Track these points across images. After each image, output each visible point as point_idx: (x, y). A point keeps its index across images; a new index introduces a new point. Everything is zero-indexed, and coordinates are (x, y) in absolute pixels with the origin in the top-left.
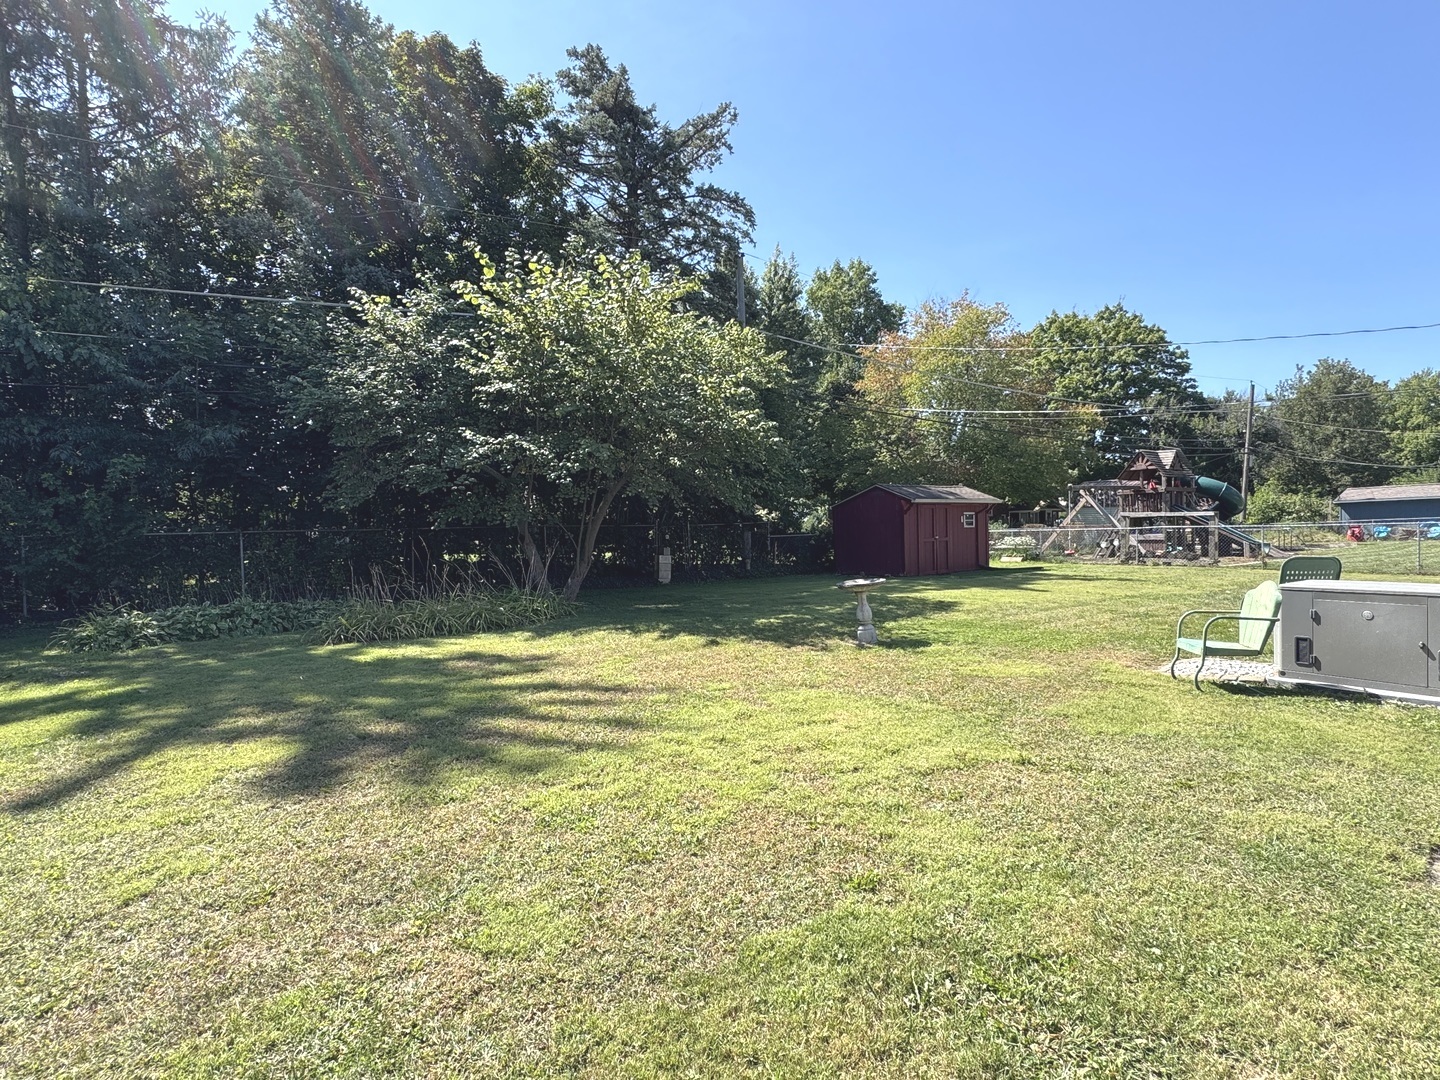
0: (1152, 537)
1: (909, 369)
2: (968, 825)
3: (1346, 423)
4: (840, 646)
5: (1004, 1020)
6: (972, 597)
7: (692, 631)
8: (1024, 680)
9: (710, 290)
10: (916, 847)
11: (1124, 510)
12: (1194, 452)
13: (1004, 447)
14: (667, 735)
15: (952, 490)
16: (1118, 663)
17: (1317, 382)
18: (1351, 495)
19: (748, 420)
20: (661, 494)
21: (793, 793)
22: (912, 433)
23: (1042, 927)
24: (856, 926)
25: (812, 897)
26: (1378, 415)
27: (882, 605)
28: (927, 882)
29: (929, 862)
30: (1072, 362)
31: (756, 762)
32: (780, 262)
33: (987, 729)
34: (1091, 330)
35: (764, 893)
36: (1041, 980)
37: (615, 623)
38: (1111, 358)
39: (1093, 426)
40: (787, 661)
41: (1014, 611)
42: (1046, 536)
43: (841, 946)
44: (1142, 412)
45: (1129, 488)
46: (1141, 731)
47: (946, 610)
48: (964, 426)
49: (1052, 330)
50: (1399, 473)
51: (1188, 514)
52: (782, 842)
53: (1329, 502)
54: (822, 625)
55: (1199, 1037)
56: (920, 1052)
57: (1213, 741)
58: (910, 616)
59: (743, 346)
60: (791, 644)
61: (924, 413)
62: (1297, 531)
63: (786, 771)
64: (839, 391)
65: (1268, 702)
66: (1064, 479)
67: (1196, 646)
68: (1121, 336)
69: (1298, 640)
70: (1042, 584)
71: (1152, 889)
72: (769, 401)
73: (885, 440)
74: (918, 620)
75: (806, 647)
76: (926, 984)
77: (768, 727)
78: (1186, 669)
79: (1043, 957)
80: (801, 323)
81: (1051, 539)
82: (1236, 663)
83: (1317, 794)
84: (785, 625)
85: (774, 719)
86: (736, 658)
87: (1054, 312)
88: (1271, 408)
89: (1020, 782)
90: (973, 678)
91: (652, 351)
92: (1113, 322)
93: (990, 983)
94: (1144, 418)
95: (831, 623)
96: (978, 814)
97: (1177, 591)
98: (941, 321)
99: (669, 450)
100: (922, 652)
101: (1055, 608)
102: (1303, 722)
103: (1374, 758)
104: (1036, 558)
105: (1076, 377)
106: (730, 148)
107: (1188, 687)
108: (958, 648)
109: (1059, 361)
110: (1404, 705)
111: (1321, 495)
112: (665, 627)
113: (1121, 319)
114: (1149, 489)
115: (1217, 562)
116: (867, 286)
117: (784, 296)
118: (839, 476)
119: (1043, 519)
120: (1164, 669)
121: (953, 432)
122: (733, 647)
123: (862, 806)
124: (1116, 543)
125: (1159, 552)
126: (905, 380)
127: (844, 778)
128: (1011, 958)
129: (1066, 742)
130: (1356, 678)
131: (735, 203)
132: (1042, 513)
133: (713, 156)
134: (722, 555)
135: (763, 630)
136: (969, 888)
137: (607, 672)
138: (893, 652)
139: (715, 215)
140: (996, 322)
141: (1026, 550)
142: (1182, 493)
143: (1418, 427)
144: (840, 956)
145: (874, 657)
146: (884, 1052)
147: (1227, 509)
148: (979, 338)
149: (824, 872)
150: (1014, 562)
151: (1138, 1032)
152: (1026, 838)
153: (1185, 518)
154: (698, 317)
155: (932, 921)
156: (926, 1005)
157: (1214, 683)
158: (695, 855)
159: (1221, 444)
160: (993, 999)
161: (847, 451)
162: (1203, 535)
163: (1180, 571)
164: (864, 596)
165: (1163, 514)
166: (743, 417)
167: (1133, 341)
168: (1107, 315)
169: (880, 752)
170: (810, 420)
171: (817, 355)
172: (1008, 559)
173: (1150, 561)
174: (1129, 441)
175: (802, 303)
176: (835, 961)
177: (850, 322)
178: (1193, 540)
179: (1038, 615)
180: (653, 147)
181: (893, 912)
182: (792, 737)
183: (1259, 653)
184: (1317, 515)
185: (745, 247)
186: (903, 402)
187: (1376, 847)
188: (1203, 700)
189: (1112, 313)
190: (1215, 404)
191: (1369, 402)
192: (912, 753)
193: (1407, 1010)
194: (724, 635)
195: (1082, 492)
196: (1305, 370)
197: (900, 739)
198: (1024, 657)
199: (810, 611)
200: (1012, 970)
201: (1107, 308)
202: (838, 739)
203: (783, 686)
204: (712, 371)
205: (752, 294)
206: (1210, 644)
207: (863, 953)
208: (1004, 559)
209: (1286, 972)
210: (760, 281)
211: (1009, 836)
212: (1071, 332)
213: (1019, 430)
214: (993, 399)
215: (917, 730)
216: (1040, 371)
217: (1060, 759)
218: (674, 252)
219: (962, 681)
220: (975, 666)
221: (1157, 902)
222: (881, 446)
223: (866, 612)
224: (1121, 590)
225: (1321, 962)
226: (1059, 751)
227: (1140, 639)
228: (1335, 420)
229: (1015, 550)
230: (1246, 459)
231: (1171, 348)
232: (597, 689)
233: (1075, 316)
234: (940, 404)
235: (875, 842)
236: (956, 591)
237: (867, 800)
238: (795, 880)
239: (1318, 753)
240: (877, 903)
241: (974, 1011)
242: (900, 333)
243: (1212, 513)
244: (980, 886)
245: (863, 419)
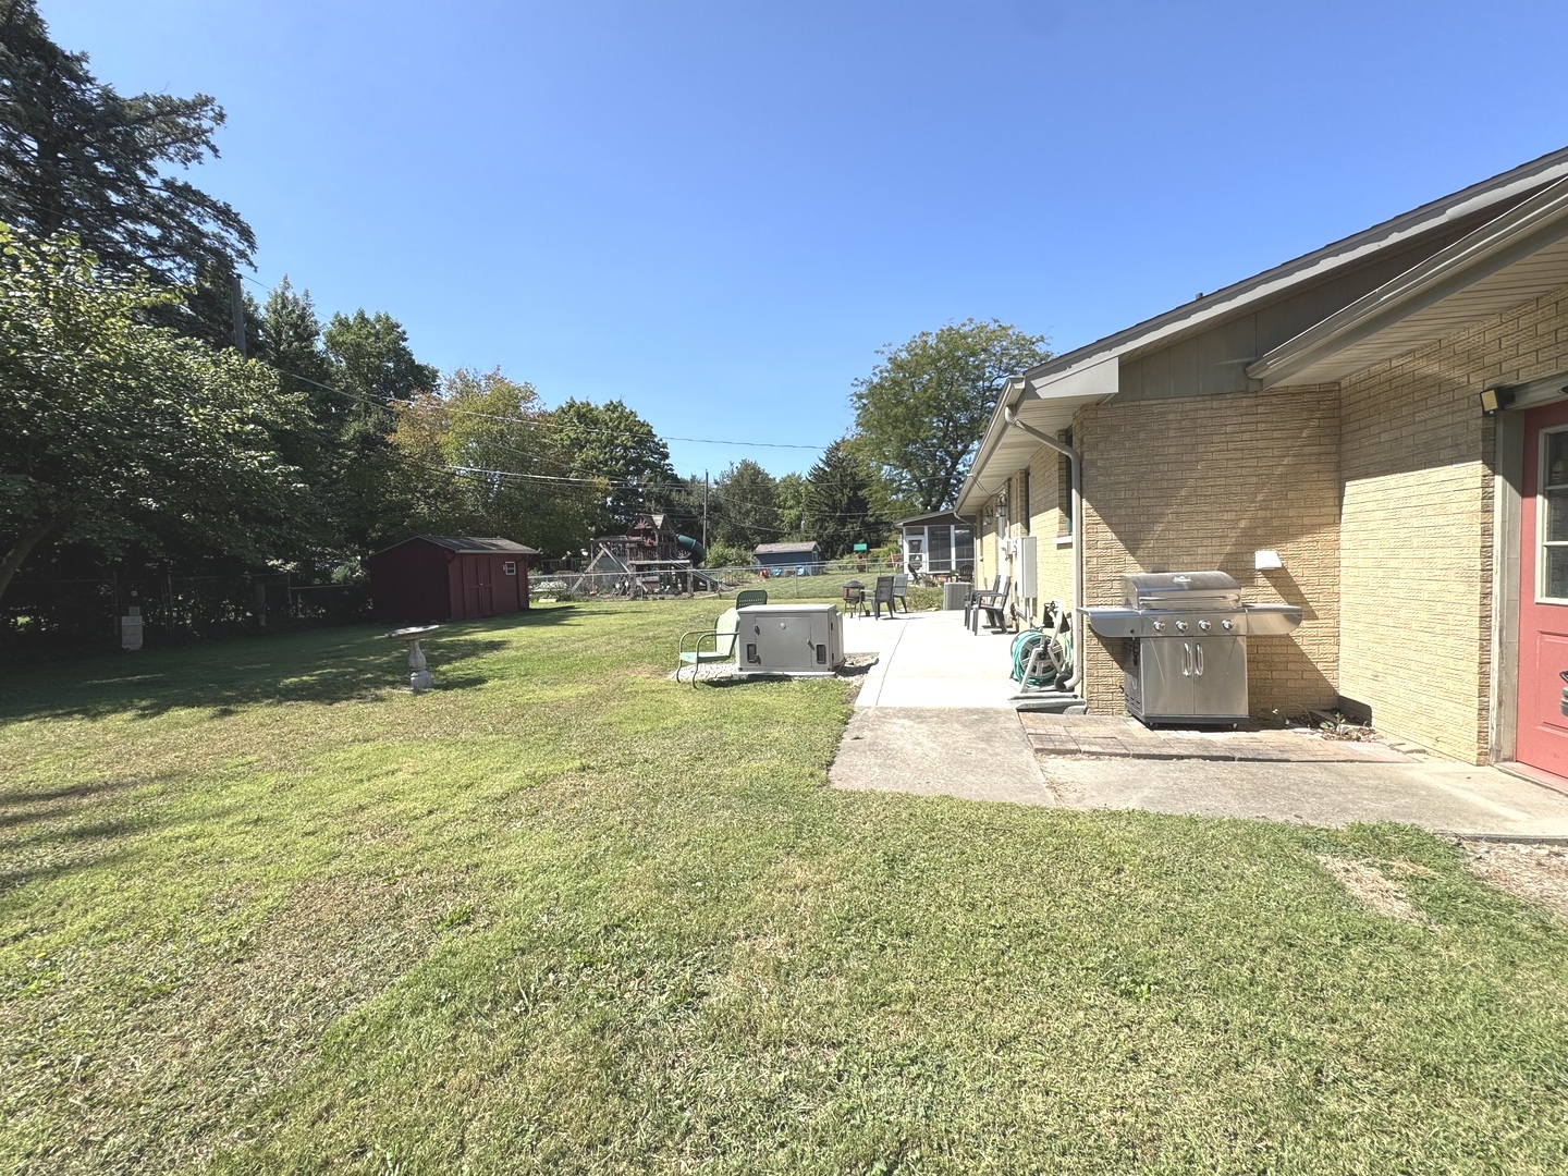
0: (650, 579)
1: (445, 429)
2: (547, 833)
3: (756, 502)
4: (393, 694)
5: (601, 985)
6: (519, 636)
7: (190, 702)
8: (573, 701)
9: (191, 307)
10: (505, 868)
11: (631, 559)
12: (673, 517)
13: (537, 506)
14: (167, 832)
15: (494, 542)
16: (641, 676)
17: (741, 474)
18: (762, 549)
19: (260, 462)
20: (127, 541)
21: (363, 854)
22: (451, 488)
23: (619, 899)
24: (455, 962)
25: (402, 951)
26: (772, 498)
27: (433, 650)
28: (518, 895)
29: (518, 877)
30: (588, 441)
31: (307, 834)
32: (290, 295)
33: (550, 748)
34: (600, 417)
35: (342, 969)
36: (625, 940)
37: (52, 707)
38: (616, 442)
39: (607, 493)
40: (331, 718)
41: (557, 644)
42: (575, 580)
43: (443, 987)
44: (639, 486)
45: (634, 542)
46: (665, 726)
47: (497, 649)
48: (500, 485)
49: (571, 413)
50: (783, 535)
51: (674, 562)
52: (357, 908)
53: (750, 553)
54: (369, 676)
55: (733, 934)
56: (535, 1049)
57: (709, 723)
58: (463, 657)
59: (248, 379)
60: (333, 700)
61: (462, 472)
62: (734, 573)
63: (350, 833)
64: (367, 441)
65: (736, 690)
66: (586, 535)
67: (691, 657)
68: (622, 425)
69: (748, 645)
70: (575, 620)
71: (689, 840)
72: (287, 443)
73: (422, 493)
74: (473, 660)
75: (353, 702)
76: (532, 987)
77: (320, 793)
78: (686, 674)
79: (623, 921)
80: (320, 366)
81: (578, 583)
82: (714, 666)
83: (770, 745)
84: (323, 681)
85: (325, 783)
86: (261, 725)
87: (572, 398)
88: (717, 490)
89: (584, 785)
90: (529, 706)
91: (101, 365)
92: (616, 414)
93: (587, 959)
94: (640, 490)
95: (380, 673)
96: (554, 821)
97: (671, 618)
98: (475, 390)
99: (136, 487)
100: (479, 689)
101: (588, 639)
102: (756, 699)
103: (794, 715)
104: (568, 599)
105: (591, 453)
106: (214, 149)
107: (688, 687)
108: (512, 681)
109: (577, 439)
110: (803, 680)
111: (746, 549)
112: (144, 703)
113: (622, 413)
114: (647, 542)
115: (693, 595)
116: (396, 342)
117: (295, 333)
118: (373, 526)
119: (568, 566)
120: (672, 676)
121: (490, 490)
122: (256, 715)
123: (443, 845)
124: (627, 584)
125: (656, 590)
126: (441, 438)
127: (418, 824)
128: (599, 932)
129: (614, 745)
130: (777, 667)
131: (225, 215)
132: (568, 561)
133: (188, 151)
134: (225, 611)
135: (293, 690)
136: (556, 888)
137: (47, 773)
138: (450, 693)
139: (194, 220)
140: (526, 399)
141: (559, 593)
142: (669, 548)
143: (790, 508)
144: (443, 997)
145: (433, 701)
146: (503, 1066)
147: (697, 558)
148: (511, 410)
149: (411, 924)
150: (551, 603)
151: (696, 949)
152: (596, 830)
153: (671, 565)
154: (176, 336)
155: (529, 927)
156: (534, 1005)
157: (703, 682)
158: (240, 961)
159: (690, 512)
160: (590, 972)
161: (380, 502)
162: (683, 577)
163: (671, 603)
164: (417, 644)
165: (657, 562)
166: (255, 458)
167: (631, 431)
168: (612, 407)
169: (454, 790)
170: (334, 468)
171: (342, 402)
172: (545, 601)
173: (650, 597)
174: (631, 506)
175: (320, 345)
176: (439, 1004)
177: (378, 374)
178: (677, 580)
179: (576, 645)
180: (85, 106)
181: (490, 934)
182: (353, 796)
183: (728, 657)
184: (744, 562)
185: (241, 268)
186: (441, 460)
187: (803, 771)
188: (699, 695)
189: (615, 407)
190: (684, 482)
191: (768, 490)
192: (485, 785)
193: (831, 866)
194: (240, 701)
195: (600, 545)
196: (735, 465)
197: (471, 773)
198: (570, 682)
199: (351, 664)
200: (602, 941)
201: (612, 403)
202: (406, 787)
203: (330, 746)
204: (204, 402)
205: (254, 323)
206: (702, 655)
207: (467, 985)
208: (541, 601)
209: (773, 867)
210: (262, 311)
211: (581, 833)
212: (585, 415)
213: (548, 492)
214: (525, 465)
215: (487, 761)
216: (563, 446)
217: (611, 759)
218: (128, 247)
219: (521, 710)
220: (531, 695)
221: (694, 849)
222: (418, 499)
223: (420, 658)
224: (635, 621)
225: (788, 854)
226: (613, 753)
227: (653, 656)
228: (751, 500)
229: (550, 593)
230: (705, 524)
231: (656, 440)
232: (28, 798)
233: (588, 404)
234: (476, 464)
235: (462, 876)
236: (506, 631)
237: (447, 838)
238: (377, 942)
239: (766, 718)
240: (474, 932)
241: (576, 991)
242: (434, 394)
243: (688, 561)
244: (566, 882)
245: (397, 471)
